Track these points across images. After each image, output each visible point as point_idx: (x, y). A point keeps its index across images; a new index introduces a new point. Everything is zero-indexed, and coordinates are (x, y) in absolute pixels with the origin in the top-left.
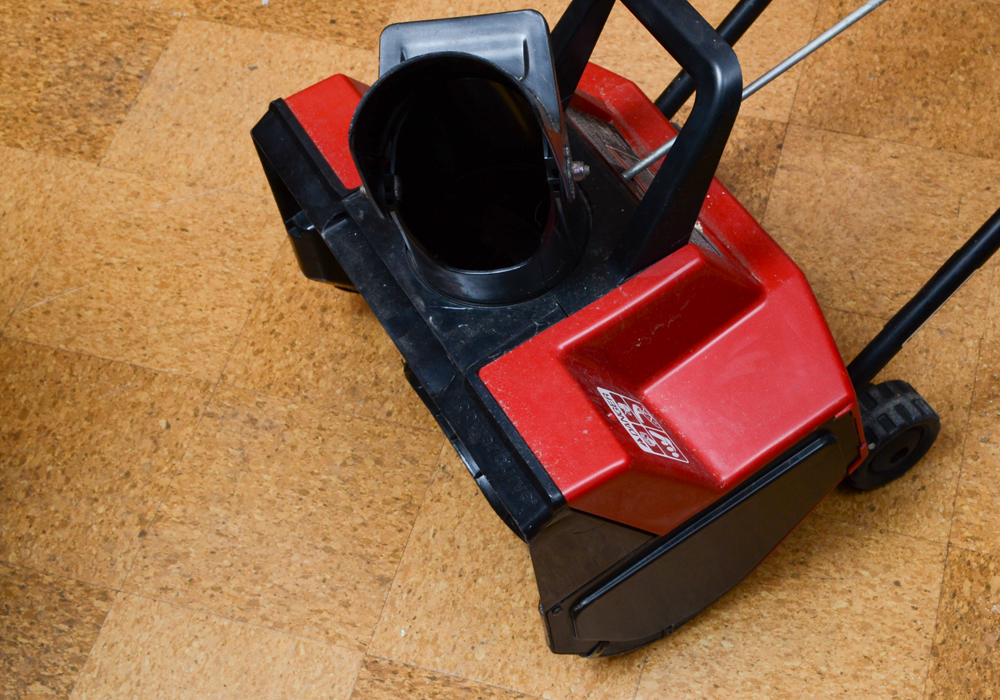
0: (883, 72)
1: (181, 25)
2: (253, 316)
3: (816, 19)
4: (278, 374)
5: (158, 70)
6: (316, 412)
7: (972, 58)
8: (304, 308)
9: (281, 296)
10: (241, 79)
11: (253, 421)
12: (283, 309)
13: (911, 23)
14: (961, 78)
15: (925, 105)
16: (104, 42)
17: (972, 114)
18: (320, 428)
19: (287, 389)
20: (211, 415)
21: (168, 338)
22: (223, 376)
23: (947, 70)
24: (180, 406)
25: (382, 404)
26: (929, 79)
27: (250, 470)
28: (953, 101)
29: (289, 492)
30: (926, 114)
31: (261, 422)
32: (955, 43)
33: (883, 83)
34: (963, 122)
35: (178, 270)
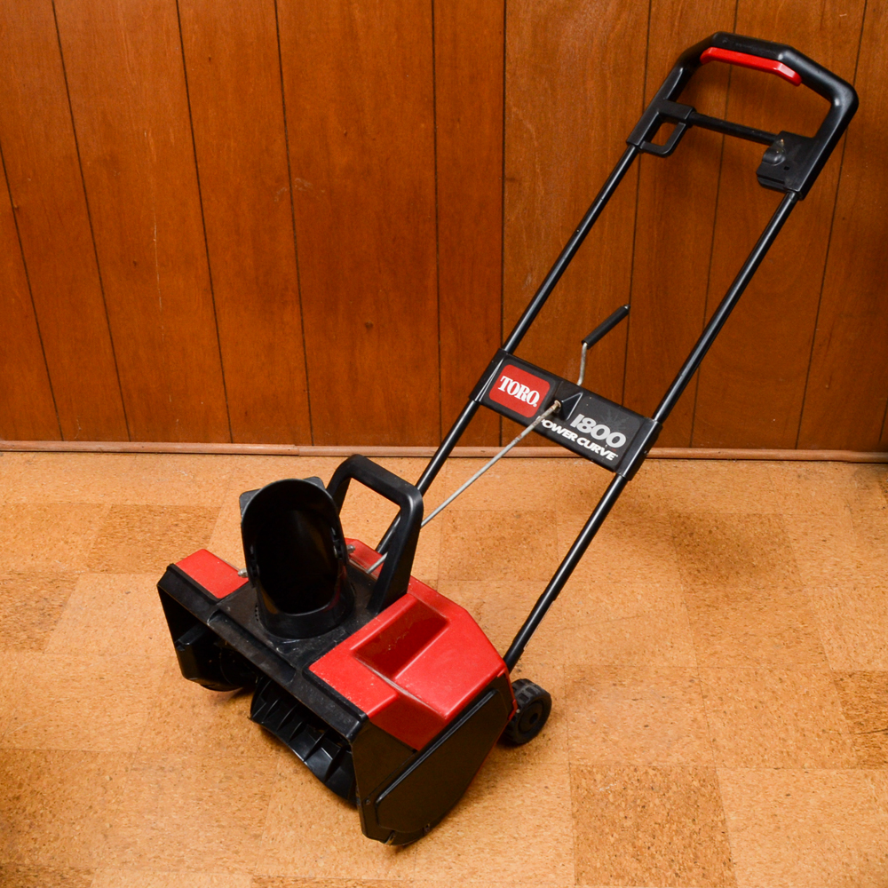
0: (483, 549)
1: (81, 577)
2: (151, 715)
3: (442, 529)
4: (172, 743)
5: (71, 601)
6: (199, 758)
7: (528, 537)
8: (181, 707)
9: (167, 703)
10: (121, 599)
11: (162, 769)
12: (169, 710)
13: (493, 525)
14: (525, 547)
15: (509, 561)
16: (35, 591)
17: (534, 562)
18: (203, 766)
19: (179, 749)
20: (135, 769)
21: (102, 734)
22: (139, 749)
23: (517, 544)
24: (116, 767)
25: (237, 748)
26: (508, 549)
27: (165, 794)
28: (523, 558)
29: (191, 801)
30: (510, 566)
31: (167, 768)
32: (518, 531)
33: (484, 554)
34: (531, 567)
35: (102, 699)
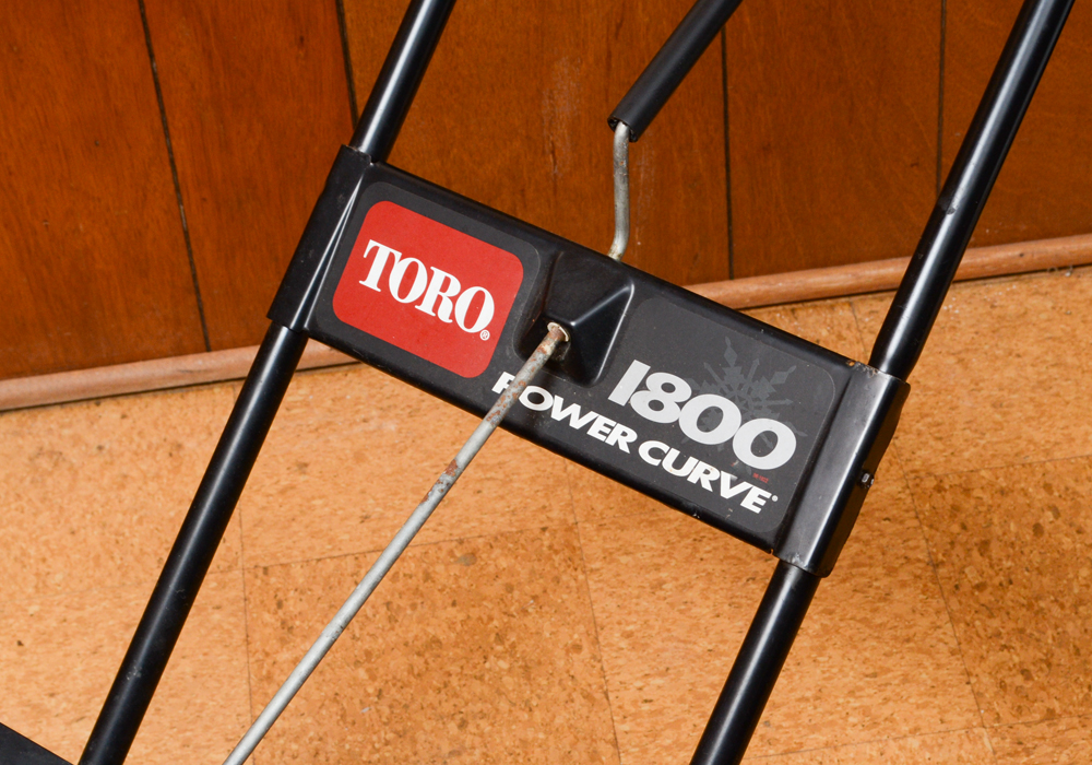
0: (380, 694)
3: (247, 642)
7: (508, 628)
13: (397, 601)
14: (504, 665)
15: (463, 725)
17: (538, 715)
23: (477, 658)
26: (454, 681)
28: (504, 706)
30: (468, 740)
32: (475, 613)
33: (386, 711)
34: (530, 734)
